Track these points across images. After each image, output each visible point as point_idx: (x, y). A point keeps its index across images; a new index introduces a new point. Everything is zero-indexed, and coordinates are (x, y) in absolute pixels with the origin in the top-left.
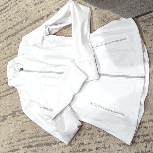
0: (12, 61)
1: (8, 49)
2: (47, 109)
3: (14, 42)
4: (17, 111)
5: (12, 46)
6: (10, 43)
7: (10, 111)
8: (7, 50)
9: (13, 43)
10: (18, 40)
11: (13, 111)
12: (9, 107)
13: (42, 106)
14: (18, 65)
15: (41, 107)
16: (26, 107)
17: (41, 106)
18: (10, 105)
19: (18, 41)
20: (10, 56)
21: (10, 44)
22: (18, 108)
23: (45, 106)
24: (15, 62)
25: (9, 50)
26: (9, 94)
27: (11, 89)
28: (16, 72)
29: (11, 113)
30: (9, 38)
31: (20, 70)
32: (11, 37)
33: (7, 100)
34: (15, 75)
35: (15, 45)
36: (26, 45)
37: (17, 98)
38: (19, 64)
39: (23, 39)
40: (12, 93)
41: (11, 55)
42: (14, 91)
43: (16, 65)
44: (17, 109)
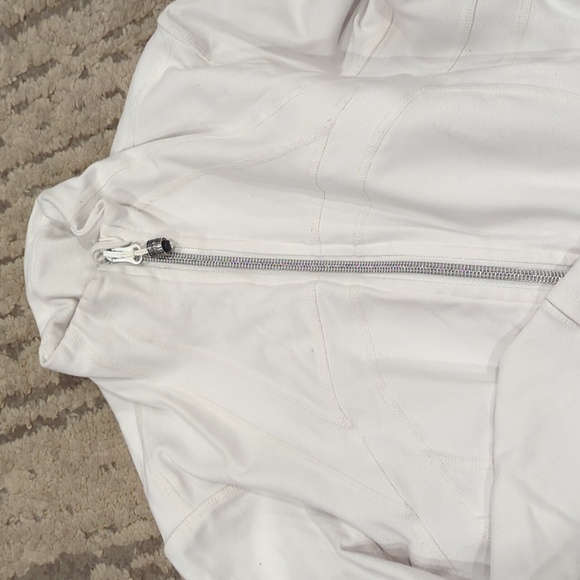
0: (76, 182)
1: (19, 107)
2: (404, 559)
3: (76, 52)
4: (99, 554)
5: (59, 84)
6: (37, 63)
7: (44, 548)
8: (15, 117)
9: (65, 59)
10: (105, 38)
11: (70, 550)
12: (27, 522)
13: (356, 538)
14: (126, 214)
15: (346, 543)
16: (200, 538)
17: (346, 536)
18: (43, 504)
19: (104, 46)
20: (40, 158)
21: (38, 70)
22: (109, 533)
23: (386, 539)
24: (96, 195)
25: (28, 115)
26: (34, 429)
27: (50, 390)
28: (114, 269)
29: (50, 566)
30: (32, 31)
31: (153, 255)
32: (44, 24)
33: (15, 473)
34: (107, 288)
35: (84, 74)
36: (196, 67)
37: (104, 455)
38: (129, 205)
39: (171, 17)
40: (58, 422)
41: (47, 150)
42: (75, 406)
43: (109, 213)
44: (97, 538)
